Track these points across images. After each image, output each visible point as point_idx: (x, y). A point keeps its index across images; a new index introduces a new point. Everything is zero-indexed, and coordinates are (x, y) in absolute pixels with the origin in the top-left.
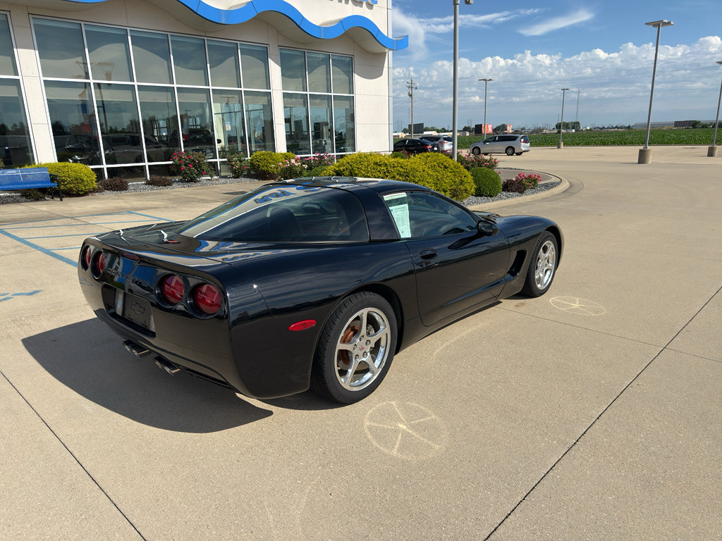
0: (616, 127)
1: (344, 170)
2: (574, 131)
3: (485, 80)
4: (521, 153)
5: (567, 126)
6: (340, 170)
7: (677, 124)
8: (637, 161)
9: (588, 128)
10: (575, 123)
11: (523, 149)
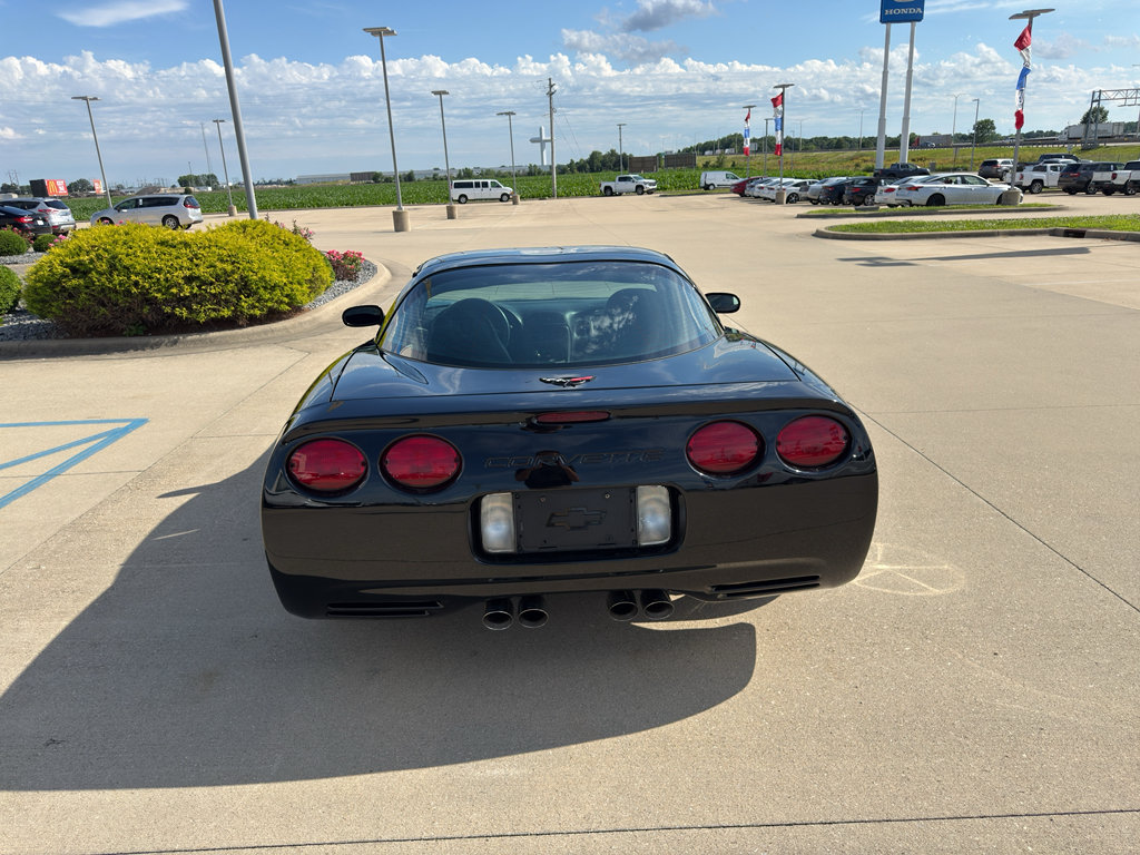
0: (270, 183)
1: (92, 261)
2: (210, 189)
3: (85, 98)
4: (189, 226)
5: (197, 181)
6: (81, 263)
7: (354, 176)
8: (393, 228)
9: (230, 184)
10: (208, 177)
11: (194, 219)
